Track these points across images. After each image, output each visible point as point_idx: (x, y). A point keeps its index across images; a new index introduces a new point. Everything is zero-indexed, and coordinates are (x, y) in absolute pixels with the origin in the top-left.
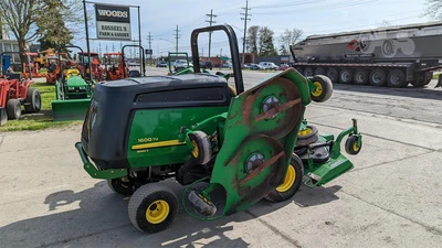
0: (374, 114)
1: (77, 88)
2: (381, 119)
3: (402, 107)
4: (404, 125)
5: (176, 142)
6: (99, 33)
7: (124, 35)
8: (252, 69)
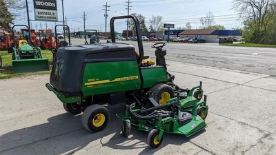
0: (207, 66)
1: (28, 52)
2: (210, 69)
3: (222, 62)
4: (223, 71)
5: (108, 81)
6: (36, 17)
7: (53, 18)
8: (133, 40)
